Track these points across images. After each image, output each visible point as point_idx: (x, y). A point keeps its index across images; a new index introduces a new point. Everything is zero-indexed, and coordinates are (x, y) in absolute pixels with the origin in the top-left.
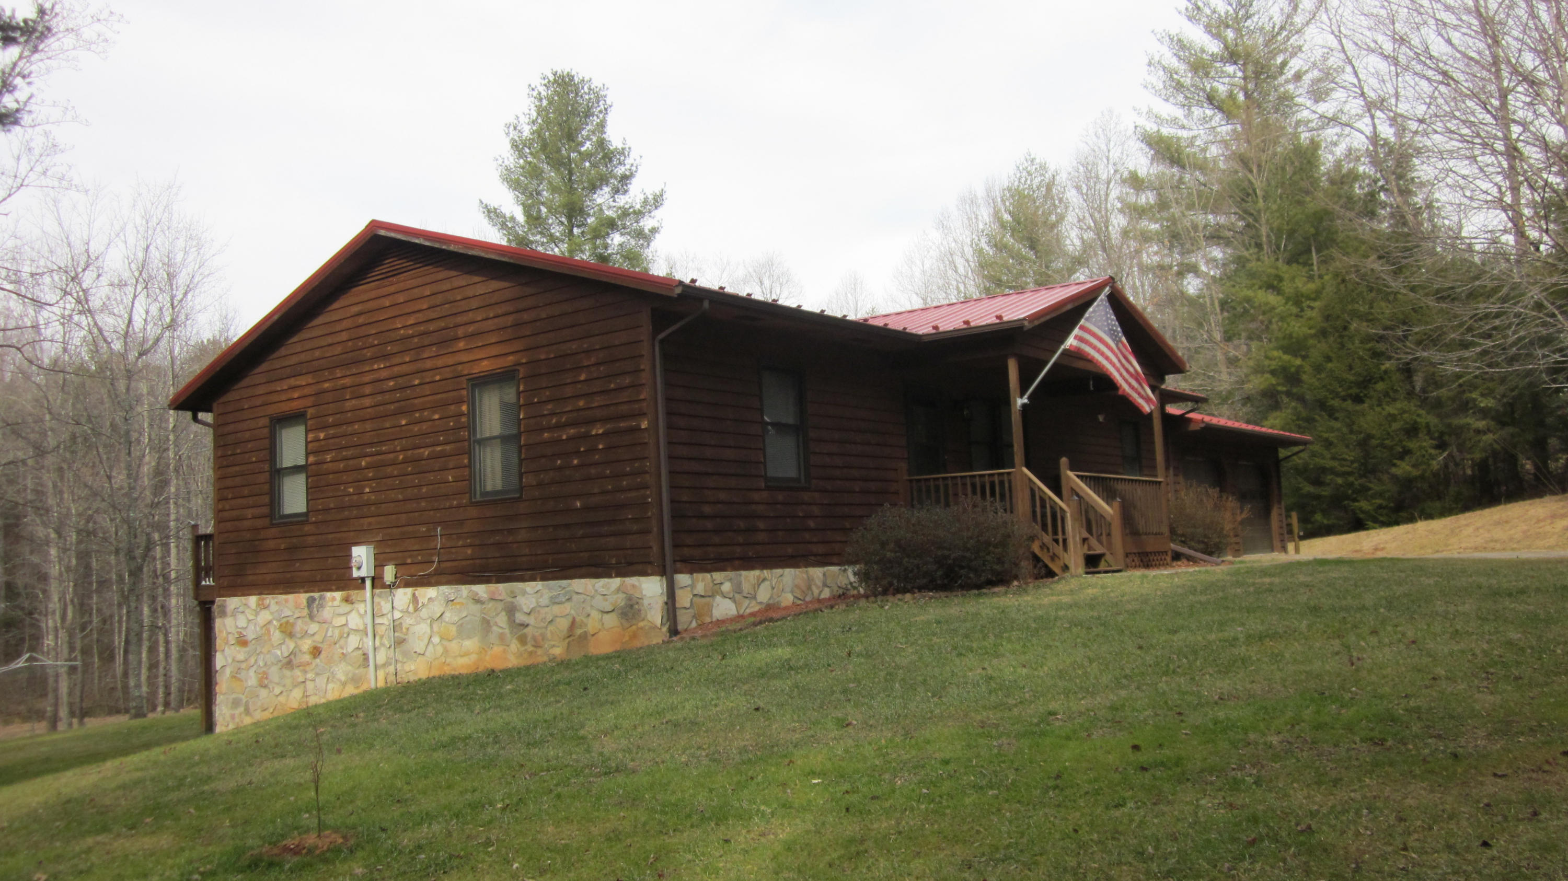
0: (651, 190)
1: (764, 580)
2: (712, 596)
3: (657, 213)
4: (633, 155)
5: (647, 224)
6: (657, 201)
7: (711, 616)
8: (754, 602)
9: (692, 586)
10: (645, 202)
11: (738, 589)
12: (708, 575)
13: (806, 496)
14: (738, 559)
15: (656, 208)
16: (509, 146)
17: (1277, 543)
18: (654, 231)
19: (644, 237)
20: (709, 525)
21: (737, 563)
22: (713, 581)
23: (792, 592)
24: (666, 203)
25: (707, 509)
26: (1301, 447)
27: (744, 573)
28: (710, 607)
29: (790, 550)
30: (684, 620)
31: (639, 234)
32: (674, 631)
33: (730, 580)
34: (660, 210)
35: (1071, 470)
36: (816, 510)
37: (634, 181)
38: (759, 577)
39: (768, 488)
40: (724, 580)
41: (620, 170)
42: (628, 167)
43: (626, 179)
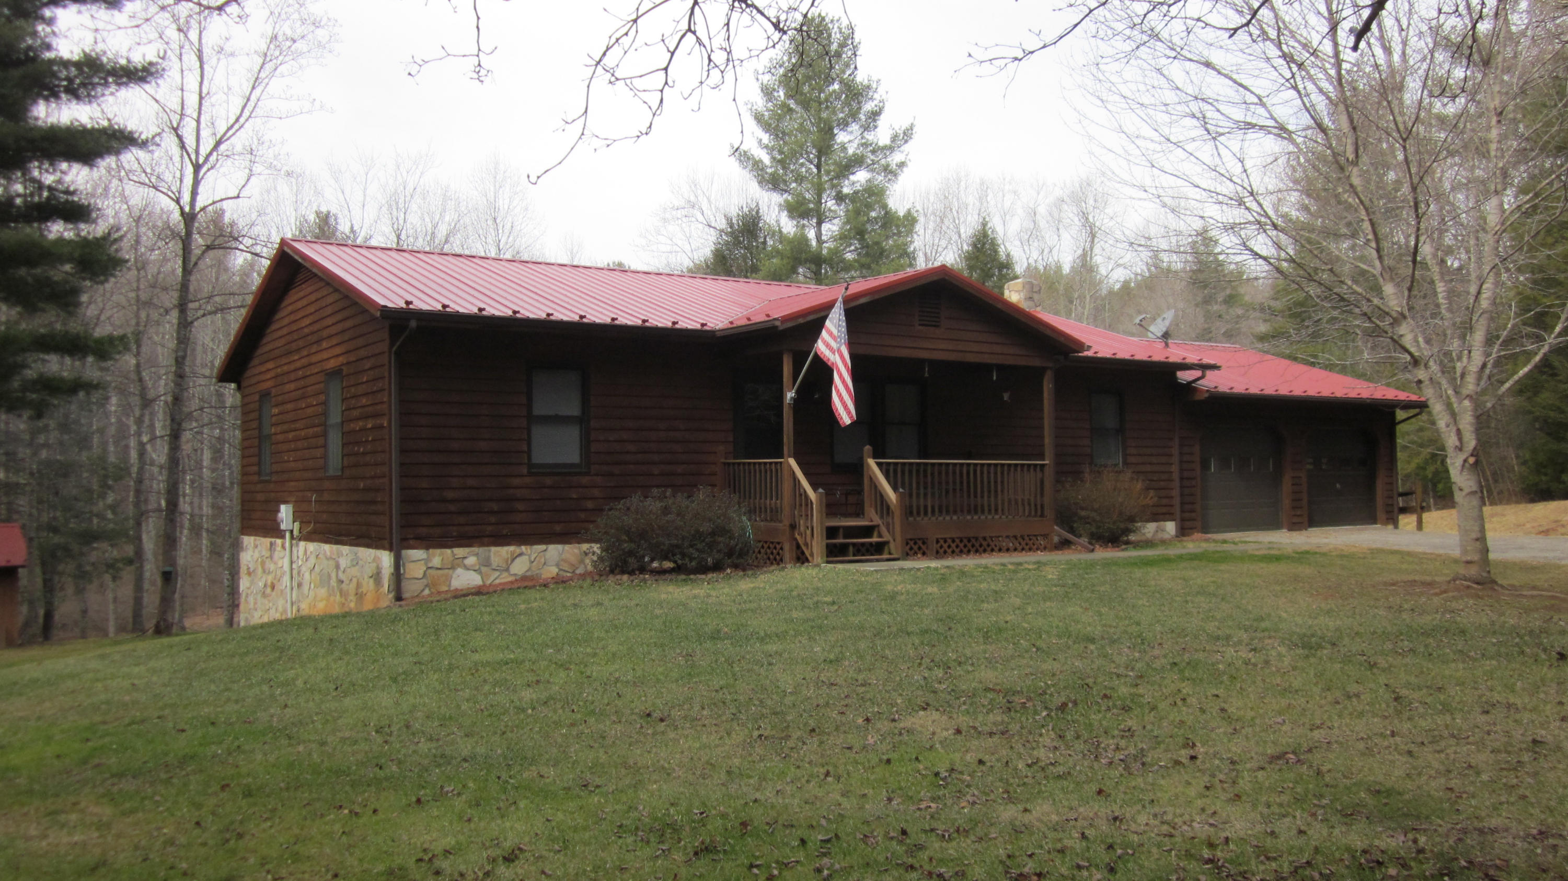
0: (901, 124)
1: (521, 555)
2: (453, 568)
3: (906, 148)
4: (881, 90)
5: (895, 158)
6: (907, 134)
7: (450, 586)
8: (505, 574)
9: (427, 561)
10: (894, 138)
11: (487, 563)
12: (449, 551)
13: (585, 480)
14: (488, 536)
15: (906, 142)
16: (759, 91)
17: (1381, 514)
18: (902, 165)
19: (890, 172)
20: (452, 508)
21: (486, 540)
22: (454, 555)
23: (557, 565)
24: (915, 136)
25: (450, 495)
26: (1417, 410)
27: (493, 549)
28: (449, 579)
29: (558, 528)
30: (410, 589)
31: (887, 169)
32: (399, 598)
33: (477, 555)
34: (911, 143)
35: (874, 458)
36: (596, 492)
37: (882, 117)
38: (512, 553)
39: (530, 474)
40: (470, 556)
41: (868, 106)
42: (876, 102)
43: (875, 115)
